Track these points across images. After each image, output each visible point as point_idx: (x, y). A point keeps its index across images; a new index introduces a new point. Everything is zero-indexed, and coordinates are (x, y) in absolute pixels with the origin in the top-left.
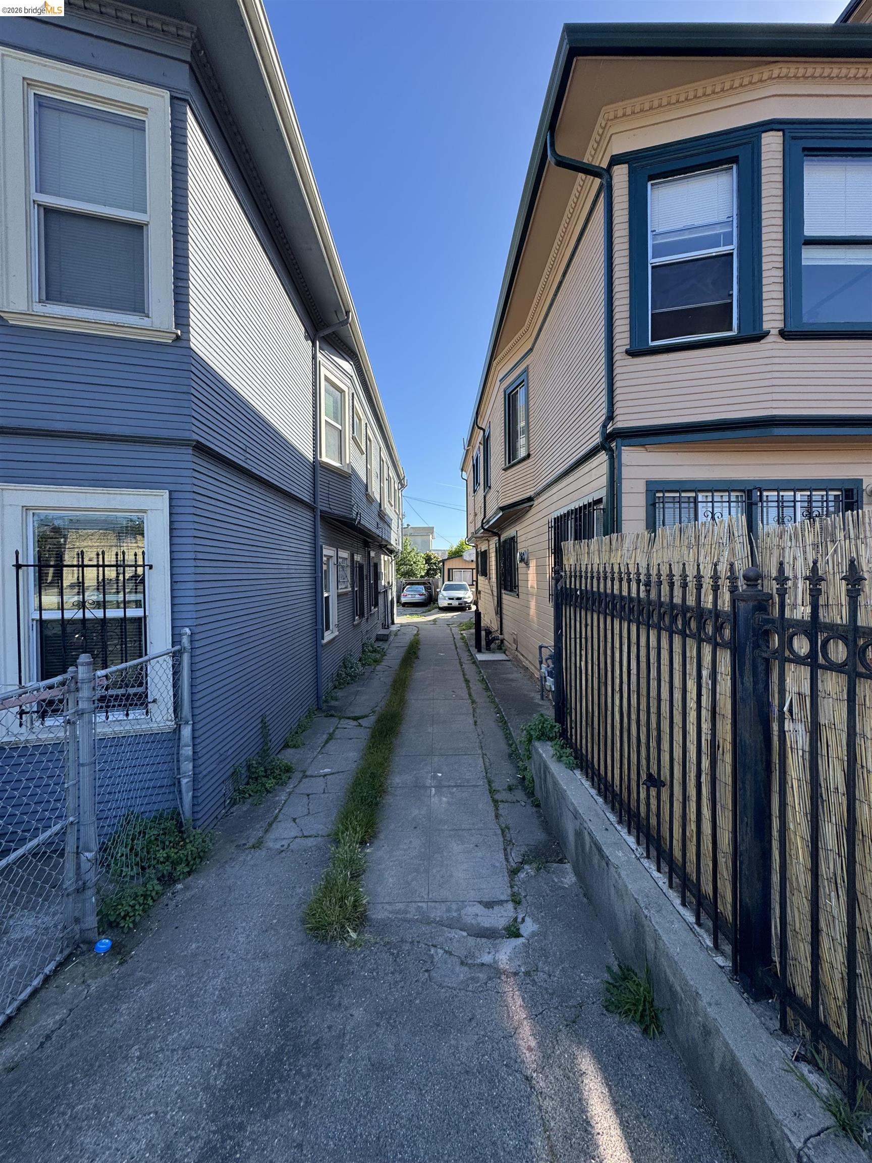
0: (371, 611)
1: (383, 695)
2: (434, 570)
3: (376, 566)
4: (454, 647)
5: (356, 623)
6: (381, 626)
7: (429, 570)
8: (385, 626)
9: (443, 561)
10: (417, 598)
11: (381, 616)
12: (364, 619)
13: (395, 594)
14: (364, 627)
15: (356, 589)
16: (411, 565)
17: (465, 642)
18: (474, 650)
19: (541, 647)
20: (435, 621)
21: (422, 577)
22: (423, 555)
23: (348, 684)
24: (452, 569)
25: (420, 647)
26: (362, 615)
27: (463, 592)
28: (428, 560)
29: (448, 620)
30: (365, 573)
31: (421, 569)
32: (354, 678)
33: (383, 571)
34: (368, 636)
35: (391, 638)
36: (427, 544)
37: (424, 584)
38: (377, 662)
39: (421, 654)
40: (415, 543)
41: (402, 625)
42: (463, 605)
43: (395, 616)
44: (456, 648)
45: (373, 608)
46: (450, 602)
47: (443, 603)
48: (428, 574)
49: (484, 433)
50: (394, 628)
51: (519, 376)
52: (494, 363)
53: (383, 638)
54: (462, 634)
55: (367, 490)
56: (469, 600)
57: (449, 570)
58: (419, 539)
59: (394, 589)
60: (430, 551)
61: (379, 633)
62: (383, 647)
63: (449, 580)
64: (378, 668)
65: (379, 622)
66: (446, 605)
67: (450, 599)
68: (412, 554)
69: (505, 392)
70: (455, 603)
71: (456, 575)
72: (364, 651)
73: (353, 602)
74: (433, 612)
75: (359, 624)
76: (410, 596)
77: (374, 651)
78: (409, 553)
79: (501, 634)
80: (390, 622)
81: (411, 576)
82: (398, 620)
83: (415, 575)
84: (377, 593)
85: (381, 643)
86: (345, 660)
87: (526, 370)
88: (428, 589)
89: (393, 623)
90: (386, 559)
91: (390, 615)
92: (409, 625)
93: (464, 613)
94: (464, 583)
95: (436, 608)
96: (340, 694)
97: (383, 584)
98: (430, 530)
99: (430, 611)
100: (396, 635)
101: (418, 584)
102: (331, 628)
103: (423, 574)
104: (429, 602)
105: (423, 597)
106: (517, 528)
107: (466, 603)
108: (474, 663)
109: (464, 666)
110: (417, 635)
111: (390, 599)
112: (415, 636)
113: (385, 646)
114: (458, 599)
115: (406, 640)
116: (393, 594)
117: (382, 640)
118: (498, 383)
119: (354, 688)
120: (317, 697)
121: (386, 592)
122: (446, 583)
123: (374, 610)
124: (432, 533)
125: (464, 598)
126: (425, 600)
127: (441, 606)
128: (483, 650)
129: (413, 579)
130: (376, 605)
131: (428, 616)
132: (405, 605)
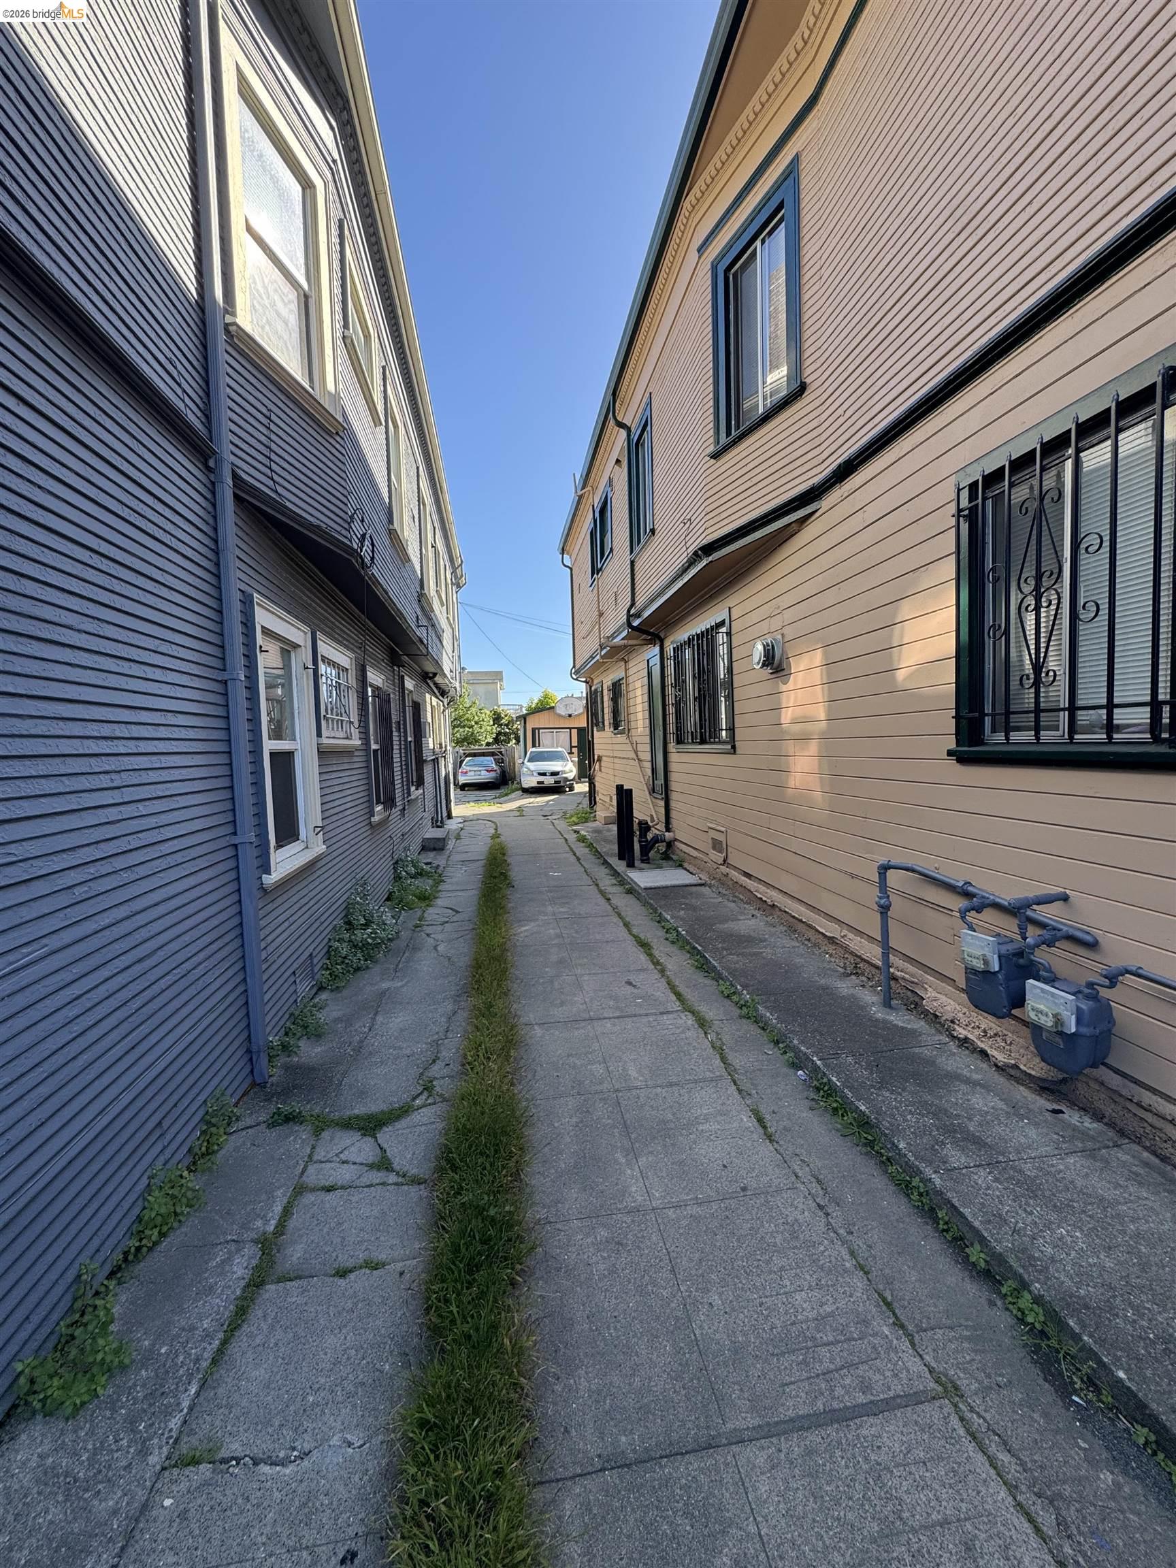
0: (409, 795)
1: (450, 1007)
2: (505, 734)
3: (417, 708)
4: (573, 859)
5: (376, 819)
6: (430, 823)
7: (499, 734)
8: (438, 823)
9: (524, 718)
10: (484, 776)
11: (430, 805)
12: (396, 811)
13: (451, 767)
14: (397, 825)
15: (374, 746)
16: (472, 727)
17: (590, 846)
18: (620, 866)
19: (884, 869)
20: (520, 809)
21: (488, 744)
22: (488, 713)
23: (358, 969)
24: (539, 729)
25: (509, 861)
26: (389, 802)
27: (560, 763)
28: (497, 718)
29: (541, 808)
30: (394, 718)
31: (487, 733)
32: (368, 951)
33: (430, 720)
34: (405, 844)
35: (451, 844)
36: (494, 697)
37: (493, 754)
38: (426, 898)
39: (516, 874)
40: (476, 694)
41: (466, 820)
42: (562, 784)
43: (453, 804)
44: (578, 859)
45: (413, 788)
46: (541, 778)
47: (530, 781)
48: (496, 740)
49: (629, 435)
50: (451, 825)
51: (768, 198)
52: (686, 204)
53: (435, 846)
54: (576, 832)
55: (391, 521)
56: (571, 776)
57: (534, 730)
58: (481, 689)
59: (450, 759)
60: (499, 706)
61: (427, 836)
62: (436, 863)
63: (534, 746)
64: (432, 913)
65: (426, 815)
66: (534, 784)
67: (540, 774)
68: (473, 710)
69: (714, 268)
70: (549, 781)
71: (545, 737)
72: (398, 878)
73: (369, 773)
74: (513, 795)
75: (384, 822)
76: (472, 773)
77: (420, 874)
78: (468, 709)
79: (668, 829)
80: (445, 814)
81: (471, 743)
82: (457, 811)
83: (477, 741)
84: (420, 762)
85: (432, 854)
86: (348, 911)
87: (792, 171)
88: (499, 762)
89: (450, 816)
90: (434, 703)
91: (444, 802)
92: (478, 818)
93: (563, 797)
94: (560, 749)
95: (517, 790)
96: (332, 1009)
97: (431, 746)
98: (498, 676)
99: (506, 795)
100: (458, 838)
101: (483, 755)
102: (303, 835)
103: (491, 740)
104: (503, 782)
105: (493, 774)
106: (731, 601)
107: (566, 779)
108: (630, 891)
109: (613, 901)
110: (496, 836)
111: (443, 774)
112: (492, 838)
113: (440, 860)
114: (554, 774)
115: (478, 847)
116: (447, 767)
117: (434, 849)
118: (693, 255)
119: (373, 982)
120: (249, 1051)
121: (435, 761)
122: (531, 750)
123: (415, 793)
124: (501, 680)
125: (563, 772)
126: (496, 778)
127: (525, 786)
128: (637, 863)
129: (475, 748)
130: (420, 783)
131: (505, 802)
132: (463, 787)
